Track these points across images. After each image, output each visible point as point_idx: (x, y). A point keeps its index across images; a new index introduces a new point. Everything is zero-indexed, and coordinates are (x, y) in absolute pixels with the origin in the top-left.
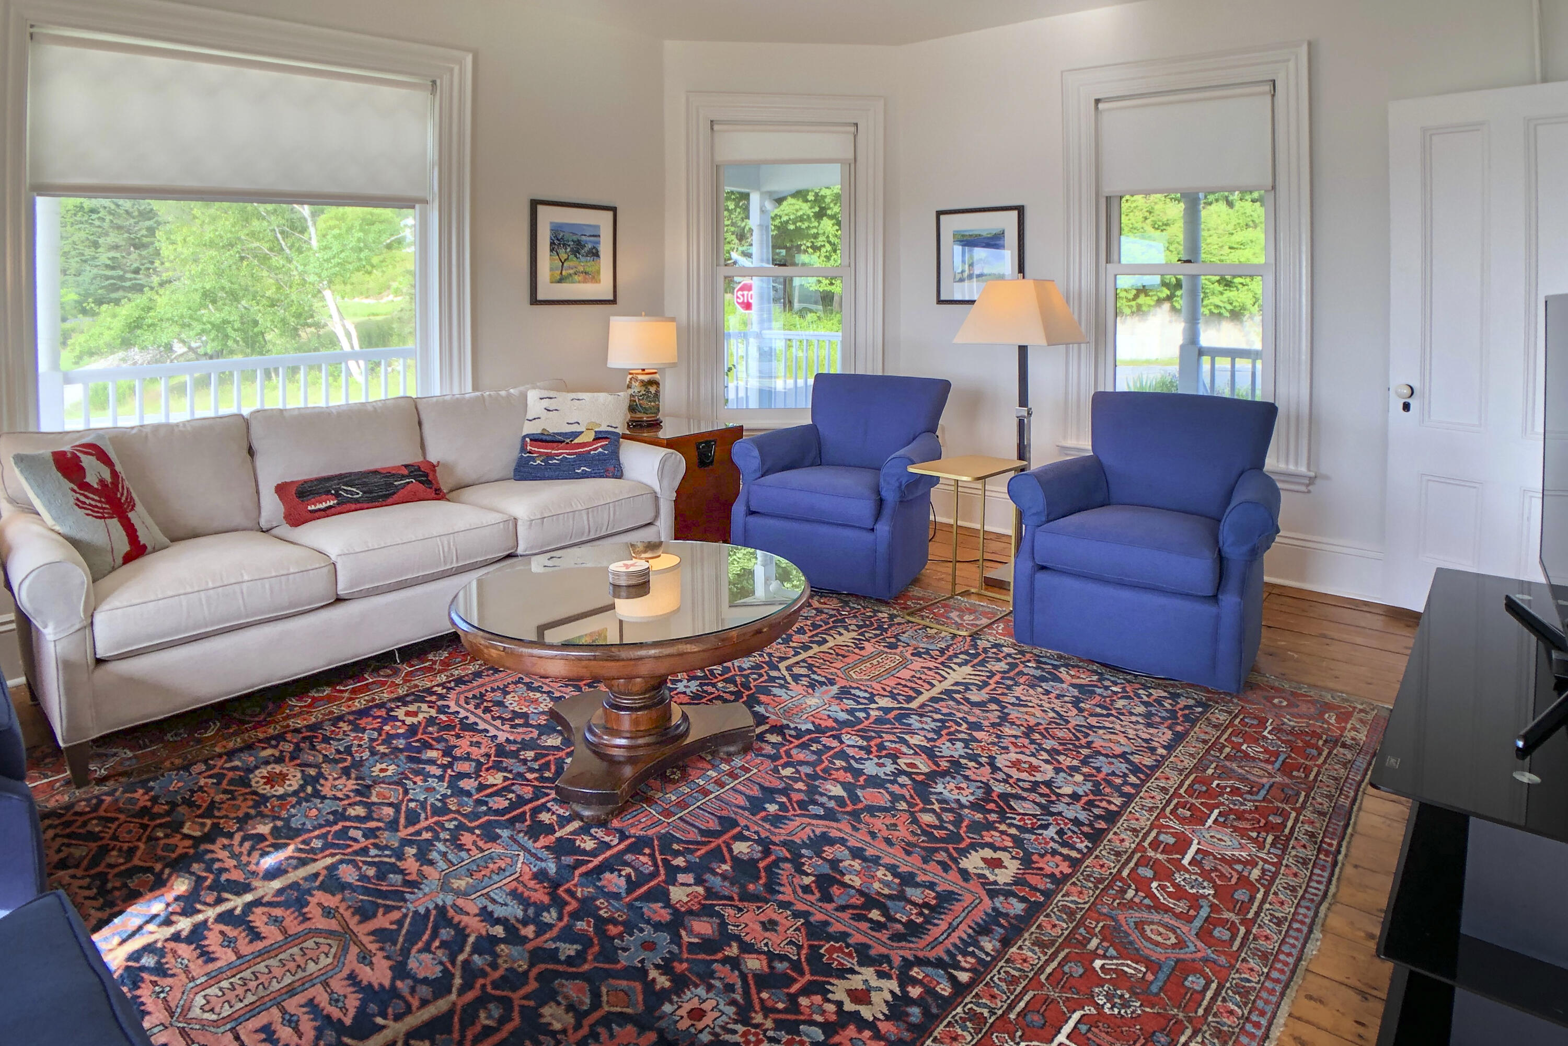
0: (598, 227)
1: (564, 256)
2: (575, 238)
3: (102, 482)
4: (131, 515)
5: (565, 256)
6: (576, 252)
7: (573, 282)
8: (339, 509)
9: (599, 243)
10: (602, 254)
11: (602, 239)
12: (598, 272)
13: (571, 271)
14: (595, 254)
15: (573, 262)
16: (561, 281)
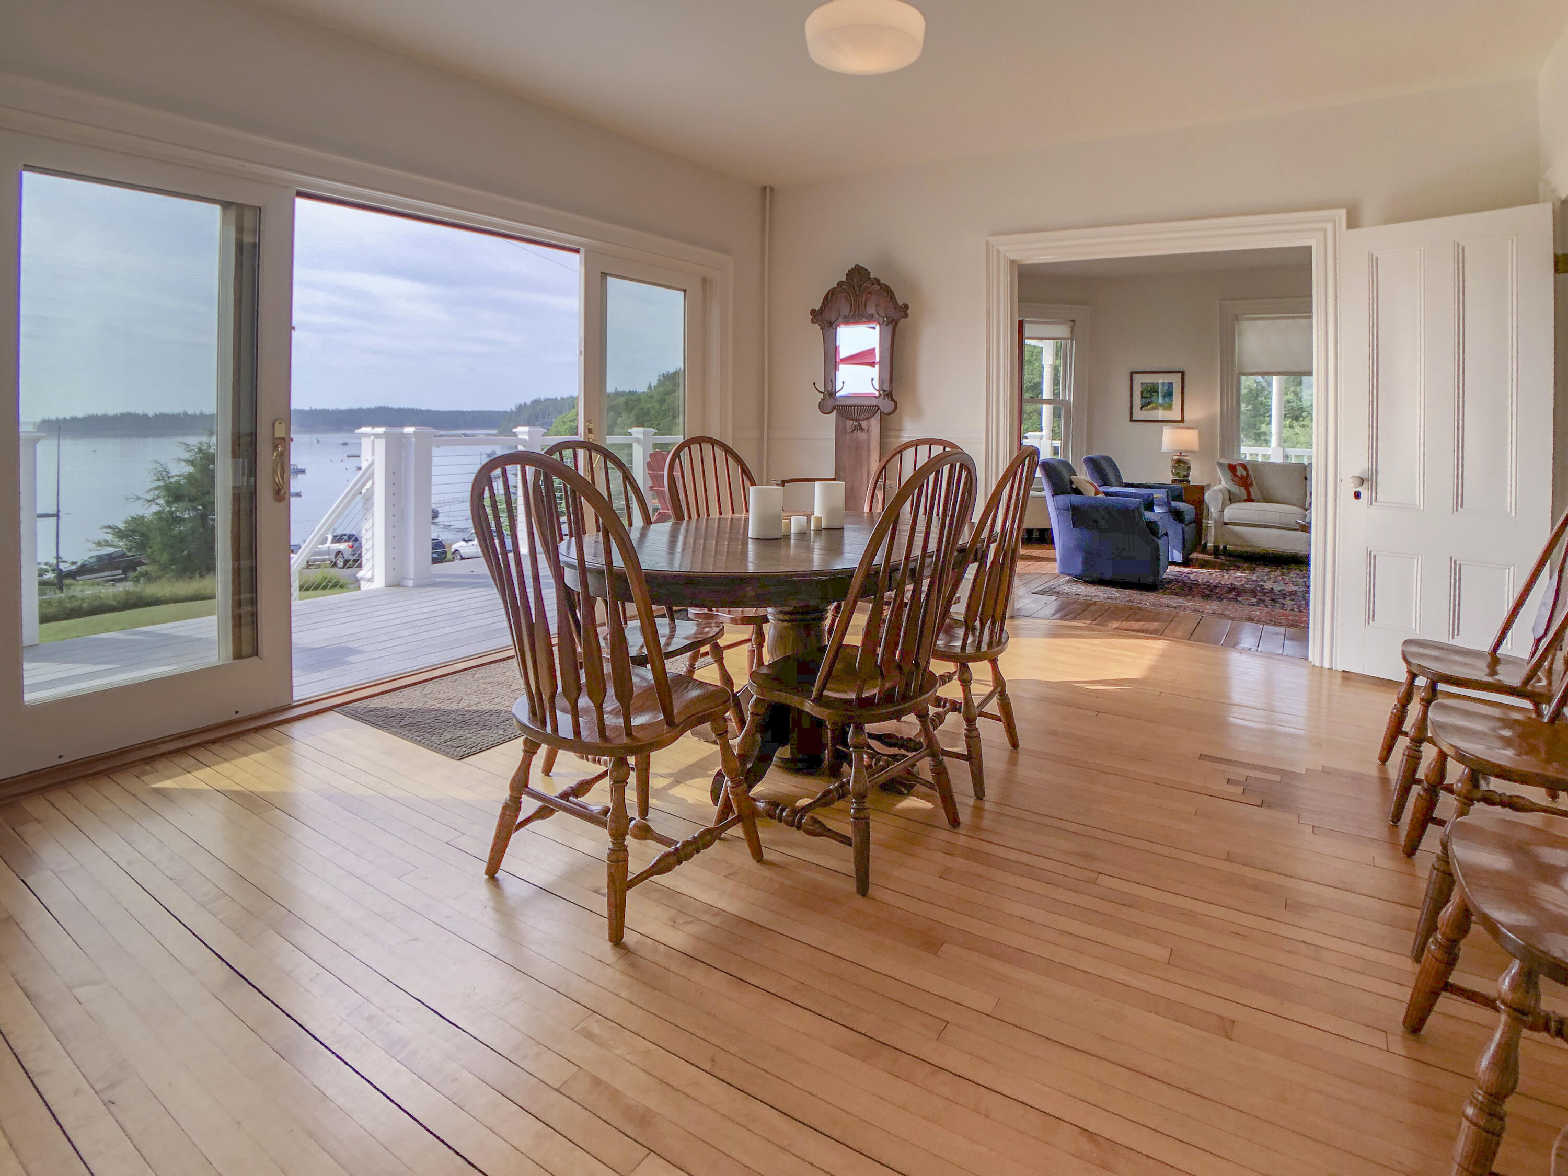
3: (1243, 475)
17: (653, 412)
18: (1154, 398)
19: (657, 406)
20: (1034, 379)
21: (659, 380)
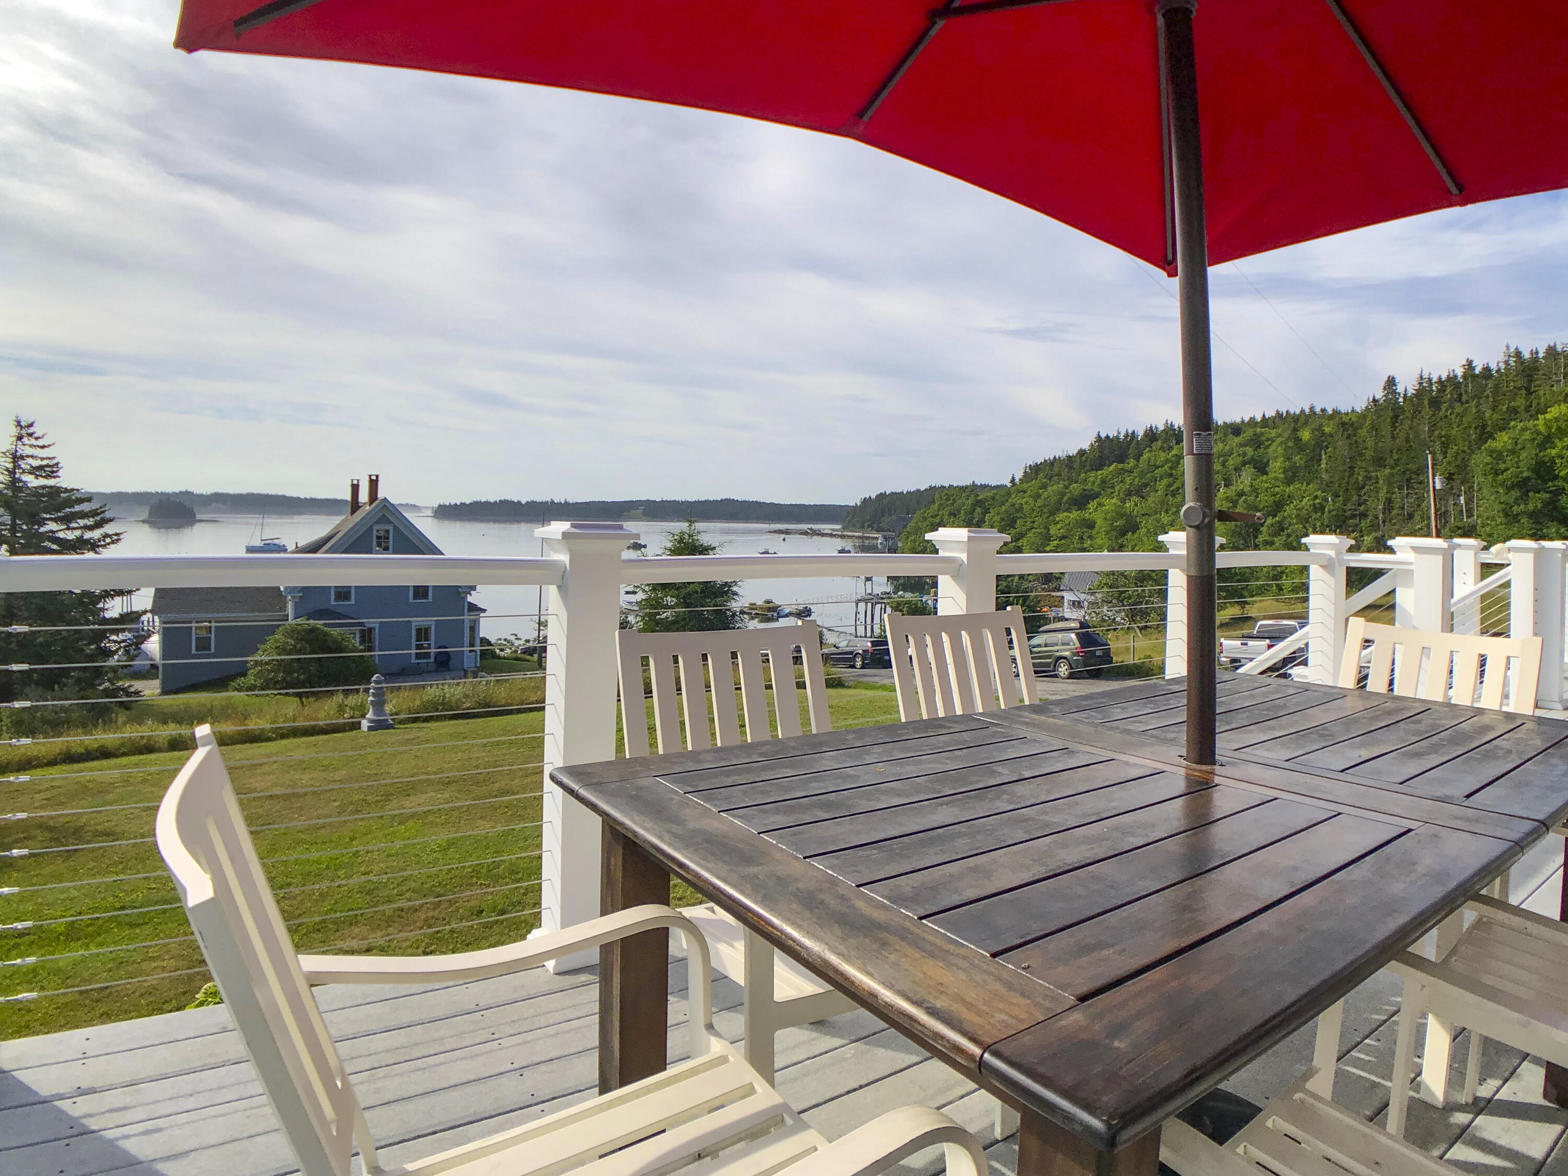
17: (1026, 508)
19: (1031, 502)
20: (1521, 472)
21: (1025, 472)
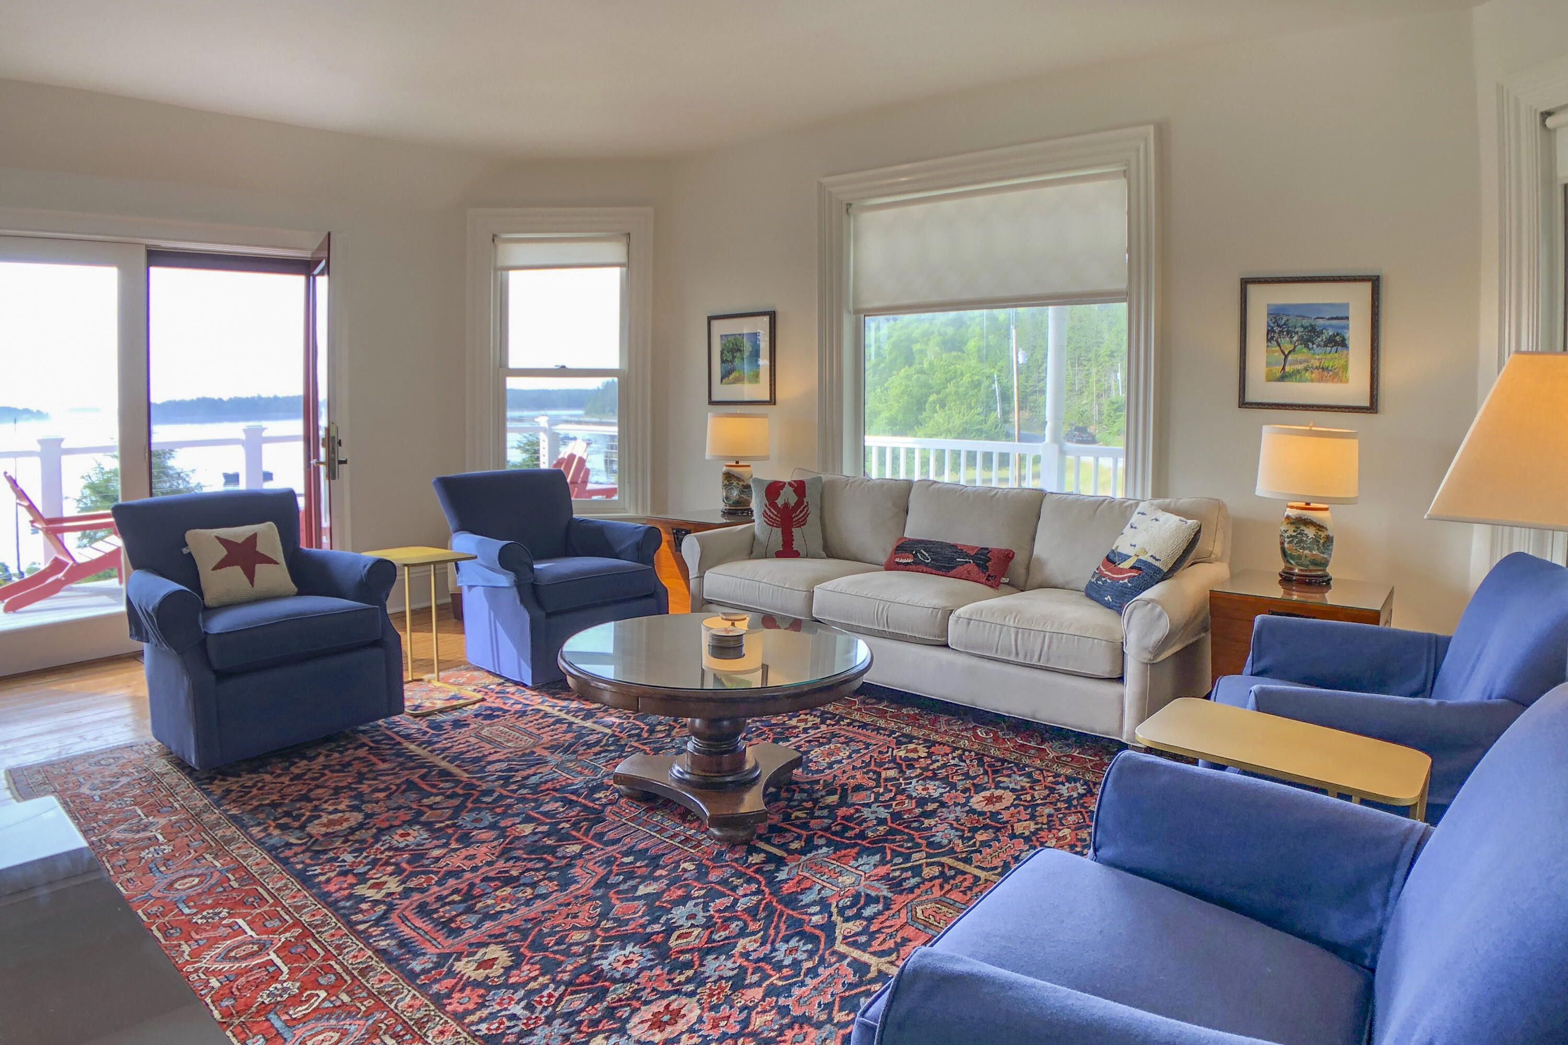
0: (1346, 306)
1: (1288, 347)
2: (1305, 322)
3: (786, 505)
4: (796, 532)
5: (1291, 347)
6: (1307, 341)
7: (1300, 381)
8: (914, 567)
9: (1346, 327)
10: (1351, 343)
11: (1352, 323)
12: (1345, 368)
13: (1300, 367)
14: (1339, 342)
15: (1302, 354)
16: (1284, 377)
18: (737, 362)
